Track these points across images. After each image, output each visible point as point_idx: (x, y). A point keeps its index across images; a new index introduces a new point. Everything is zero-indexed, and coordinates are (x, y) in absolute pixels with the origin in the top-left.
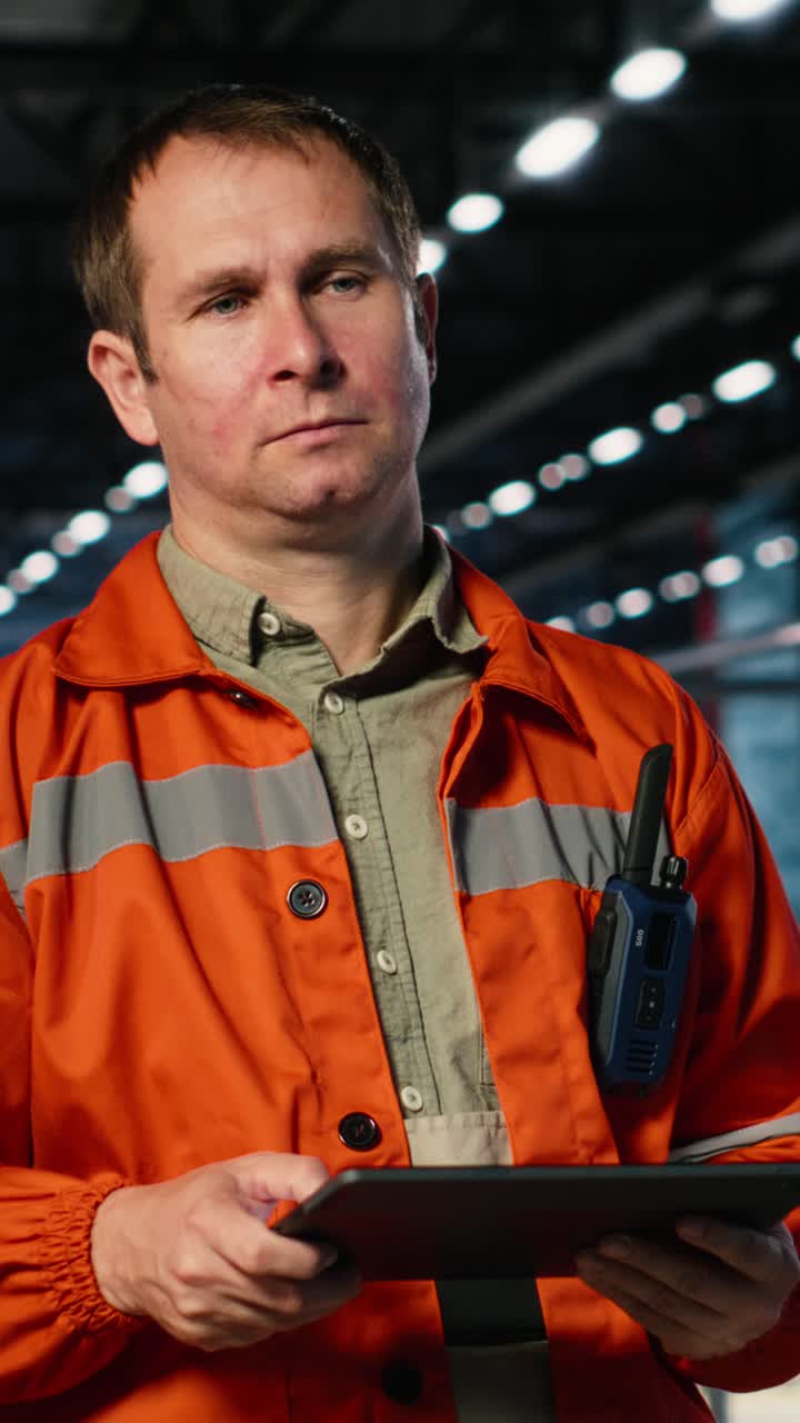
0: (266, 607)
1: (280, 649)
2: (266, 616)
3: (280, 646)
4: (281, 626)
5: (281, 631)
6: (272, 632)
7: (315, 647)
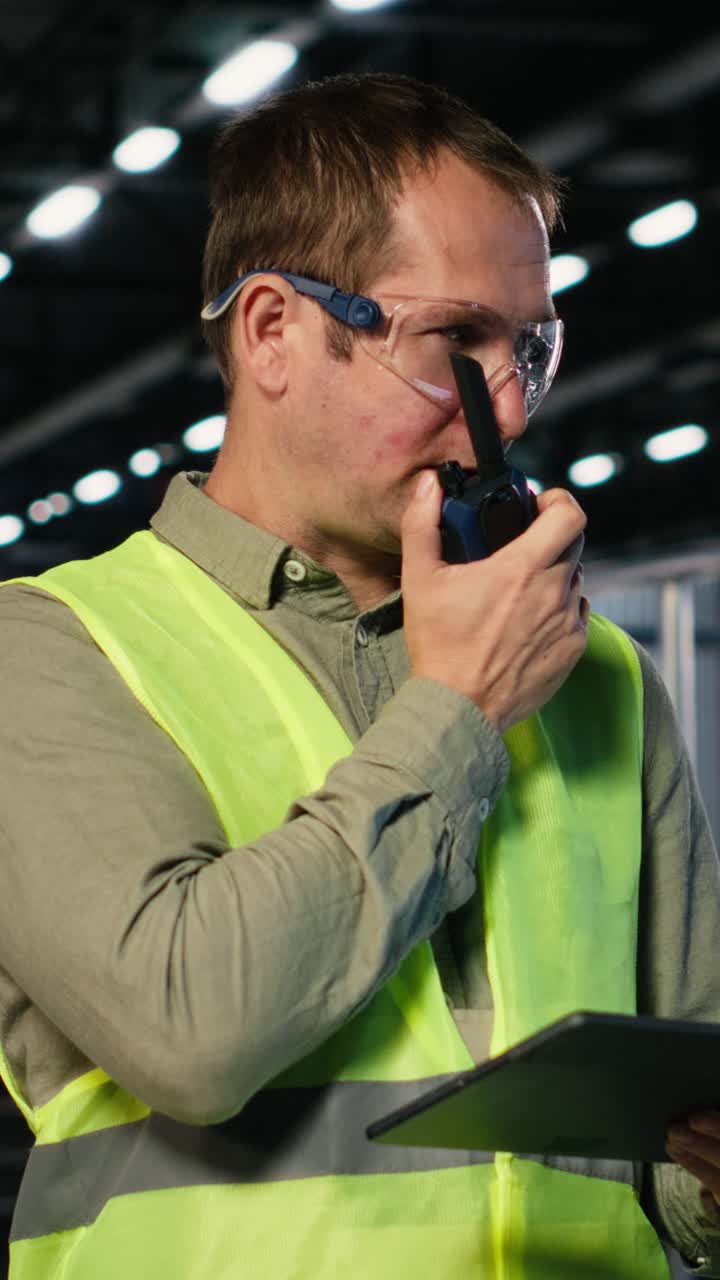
0: (292, 554)
1: (304, 594)
2: (292, 564)
3: (305, 591)
4: (307, 571)
5: (306, 577)
6: (299, 578)
7: (335, 590)
